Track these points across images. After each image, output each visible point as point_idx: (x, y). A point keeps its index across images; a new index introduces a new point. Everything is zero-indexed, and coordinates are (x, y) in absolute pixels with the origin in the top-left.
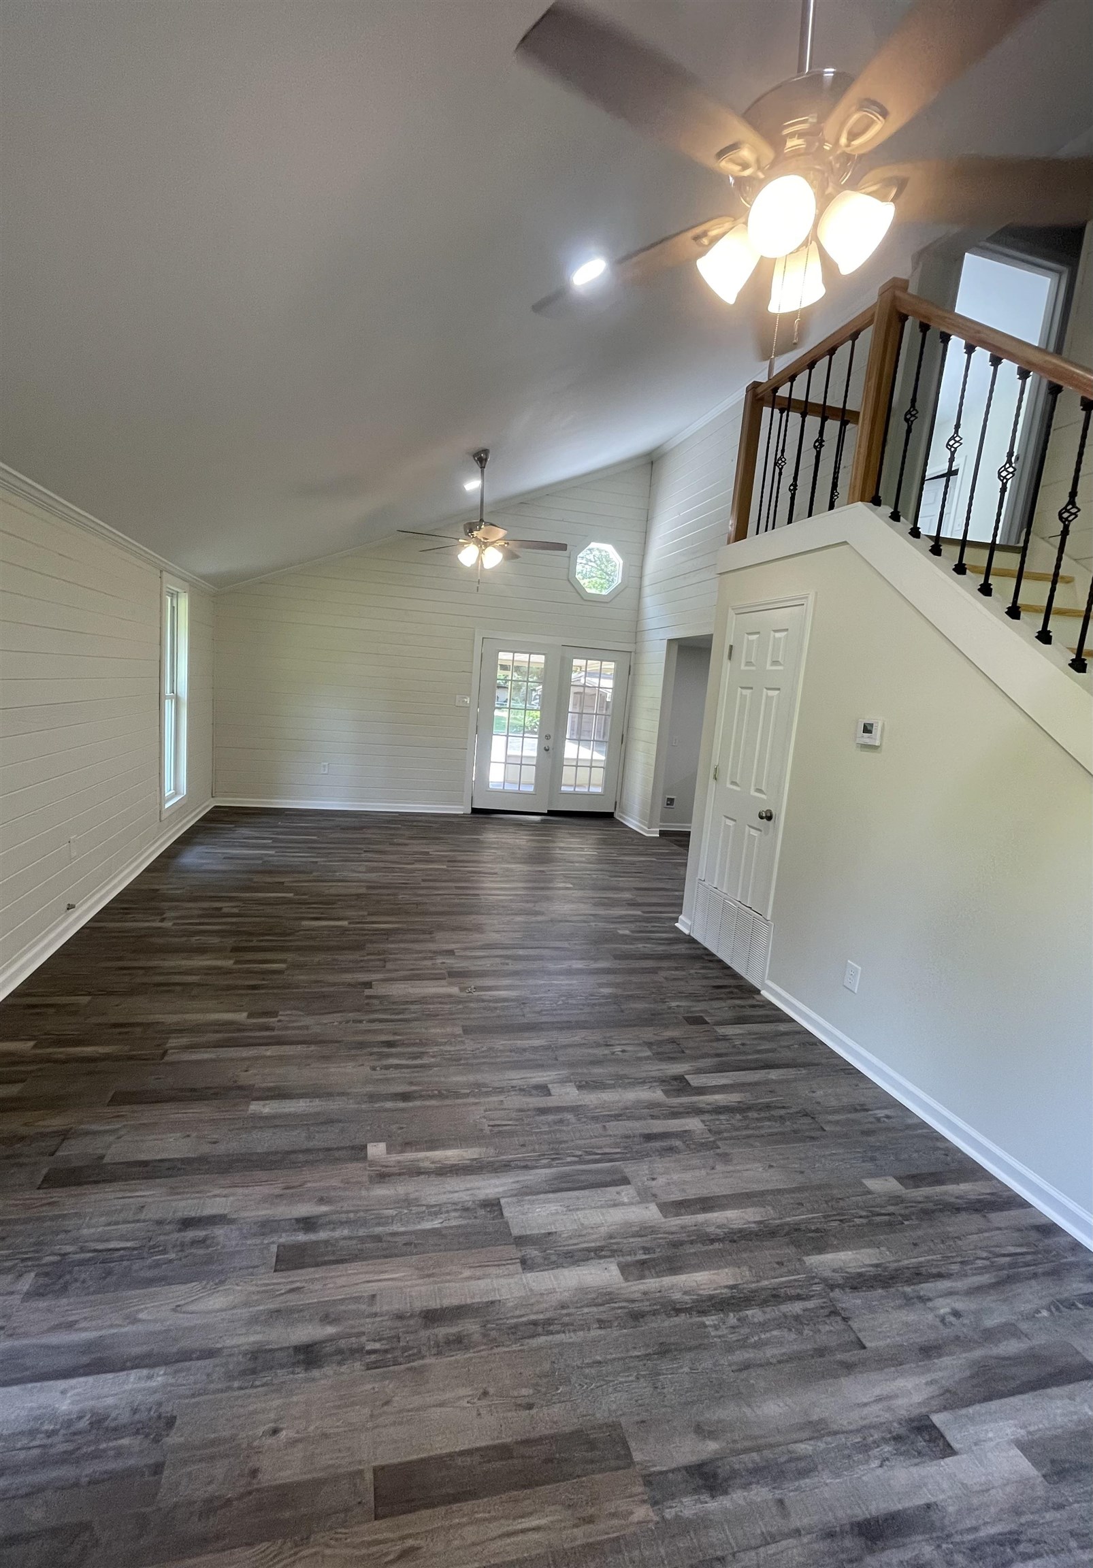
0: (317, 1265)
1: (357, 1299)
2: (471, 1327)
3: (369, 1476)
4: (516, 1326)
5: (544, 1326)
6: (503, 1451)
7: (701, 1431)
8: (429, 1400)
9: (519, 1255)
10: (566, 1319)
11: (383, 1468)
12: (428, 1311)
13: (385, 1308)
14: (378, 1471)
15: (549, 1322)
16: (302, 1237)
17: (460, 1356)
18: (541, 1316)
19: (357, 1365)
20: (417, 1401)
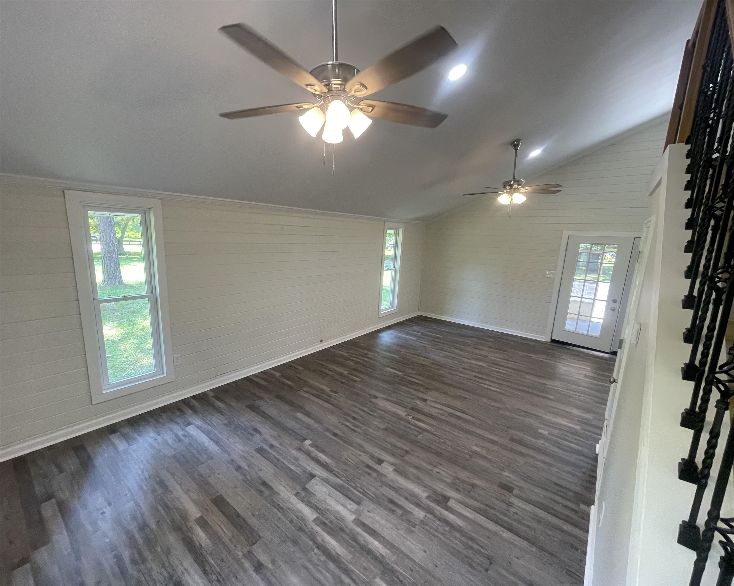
0: (262, 455)
1: (258, 467)
2: (267, 492)
3: (219, 494)
4: (274, 502)
5: (279, 508)
6: (238, 515)
7: (273, 562)
8: (243, 495)
9: (299, 491)
10: (286, 512)
11: (222, 495)
12: (264, 481)
13: (260, 474)
14: (221, 495)
15: (282, 508)
16: (267, 448)
17: (257, 495)
18: (282, 506)
19: (242, 477)
20: (240, 493)
